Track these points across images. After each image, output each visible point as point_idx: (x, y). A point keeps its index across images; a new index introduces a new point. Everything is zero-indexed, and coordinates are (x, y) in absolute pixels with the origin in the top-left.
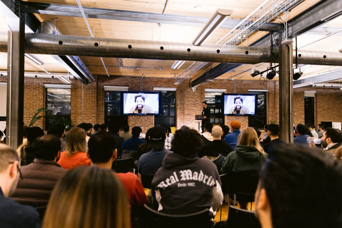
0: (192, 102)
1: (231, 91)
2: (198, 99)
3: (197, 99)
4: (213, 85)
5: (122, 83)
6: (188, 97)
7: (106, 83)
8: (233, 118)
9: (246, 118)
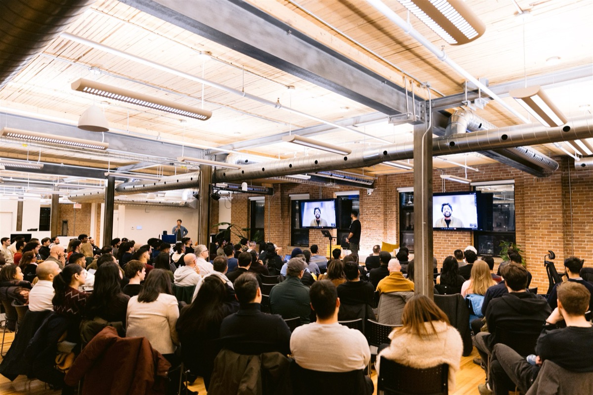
0: (372, 210)
1: (437, 188)
2: (381, 205)
3: (378, 205)
4: (408, 181)
5: (303, 191)
6: (367, 203)
7: (290, 192)
8: (440, 235)
9: (466, 235)
